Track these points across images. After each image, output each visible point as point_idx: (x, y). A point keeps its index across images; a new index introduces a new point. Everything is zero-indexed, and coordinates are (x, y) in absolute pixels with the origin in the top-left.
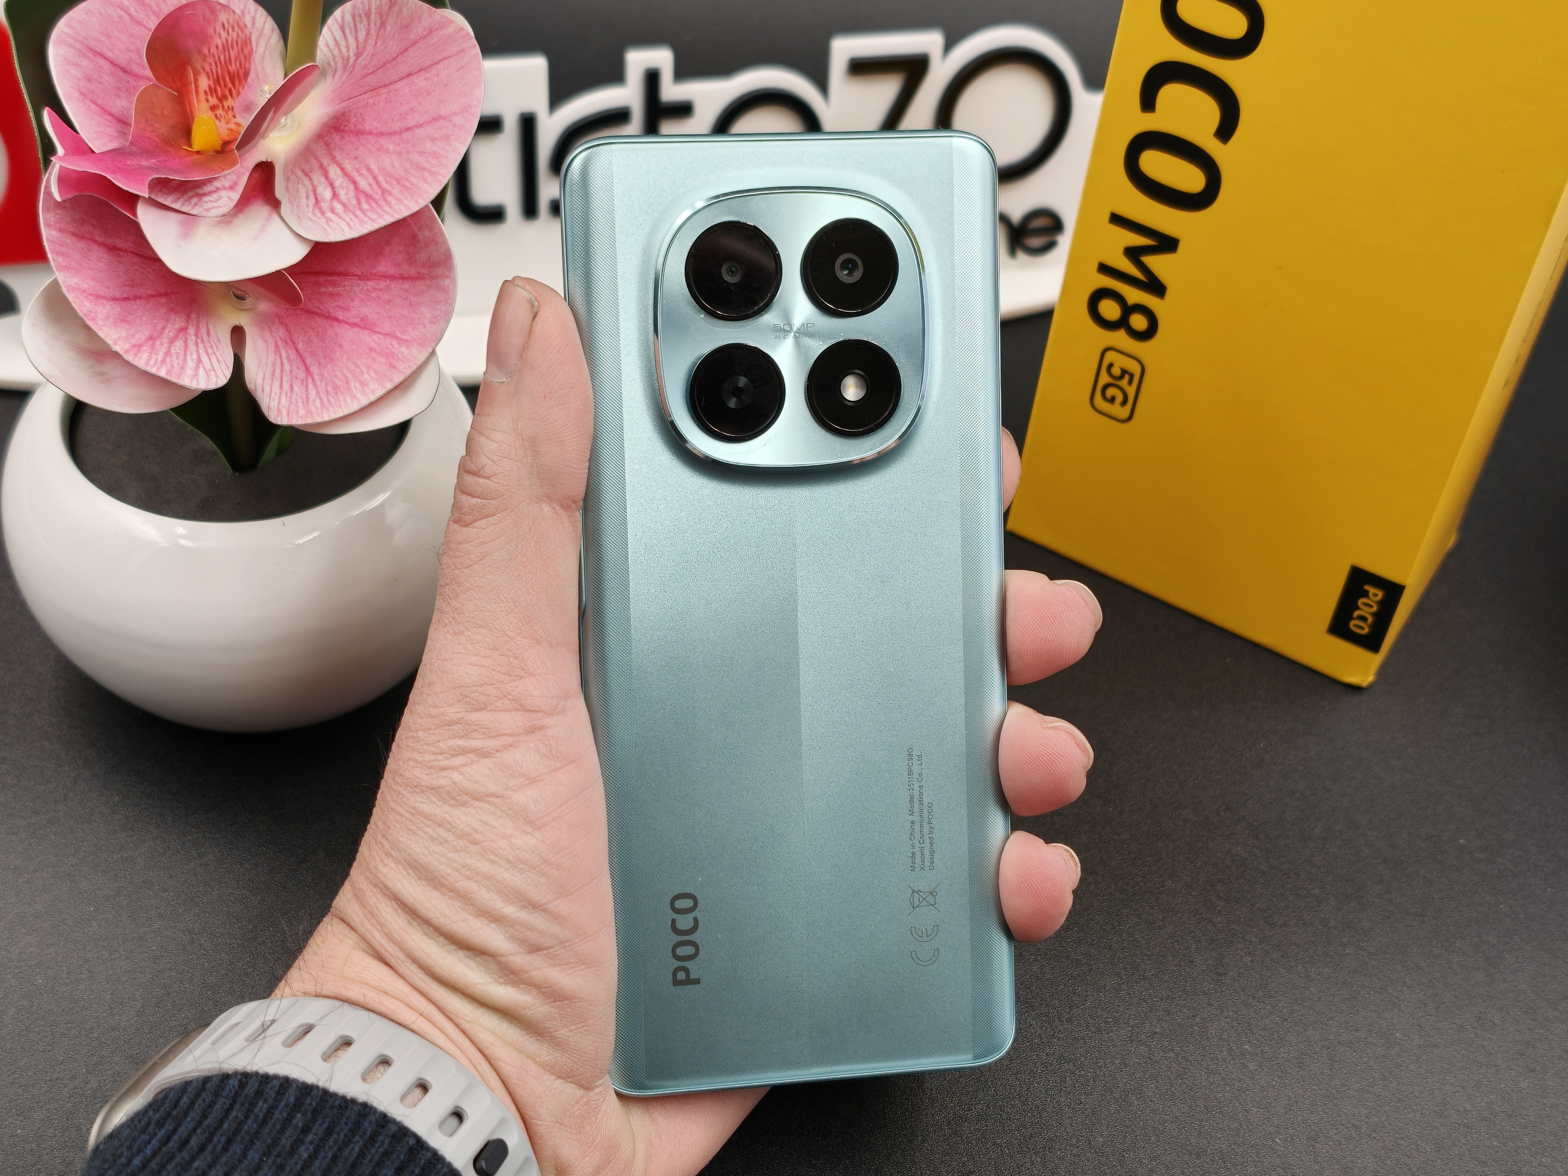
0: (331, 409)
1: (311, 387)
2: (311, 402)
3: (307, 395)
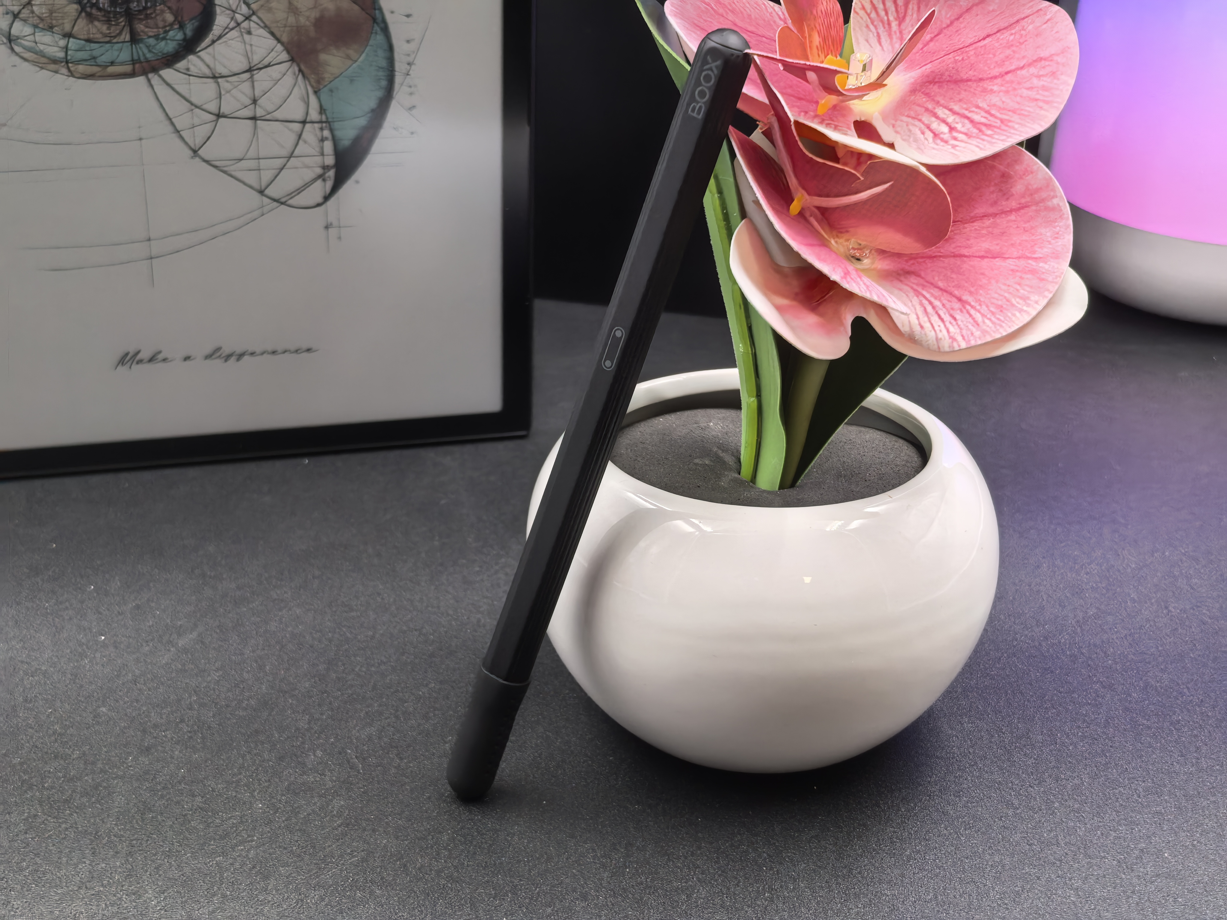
0: (1004, 325)
1: (972, 312)
2: (981, 324)
3: (973, 319)
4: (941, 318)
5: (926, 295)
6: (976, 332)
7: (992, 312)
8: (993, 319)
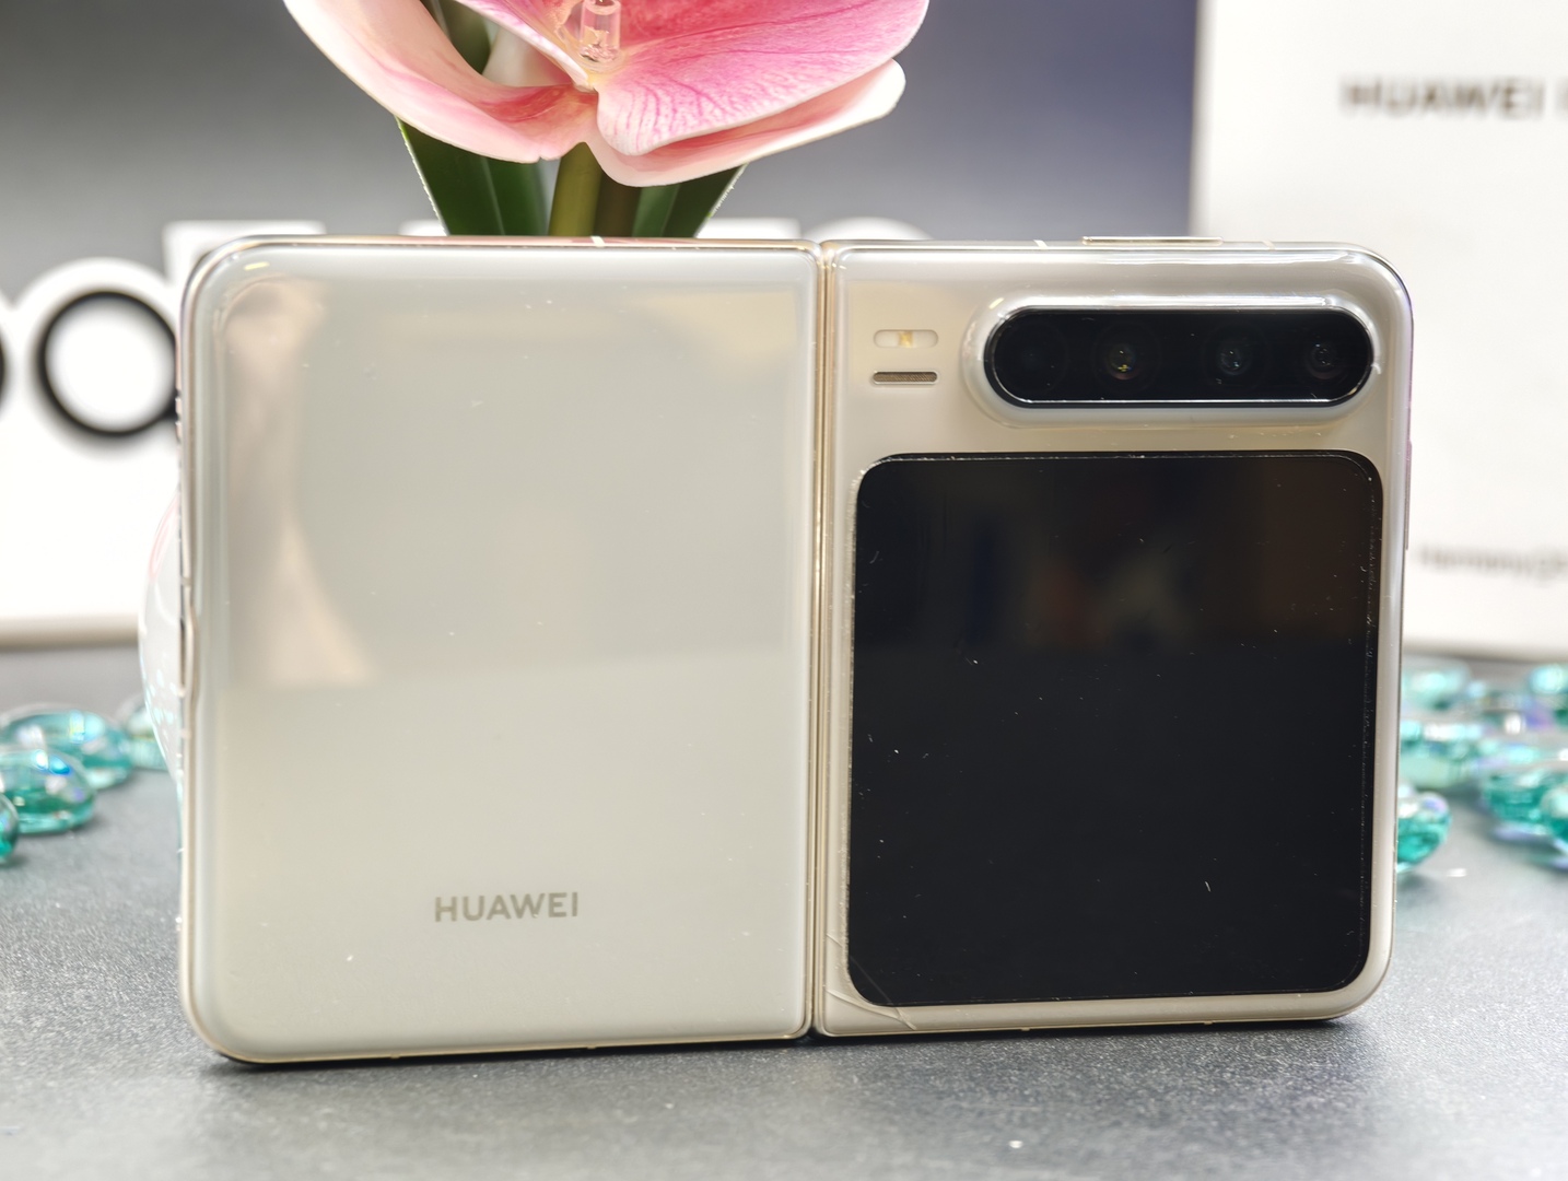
4: (658, 113)
5: (660, 93)
6: (692, 121)
7: (732, 103)
8: (728, 108)
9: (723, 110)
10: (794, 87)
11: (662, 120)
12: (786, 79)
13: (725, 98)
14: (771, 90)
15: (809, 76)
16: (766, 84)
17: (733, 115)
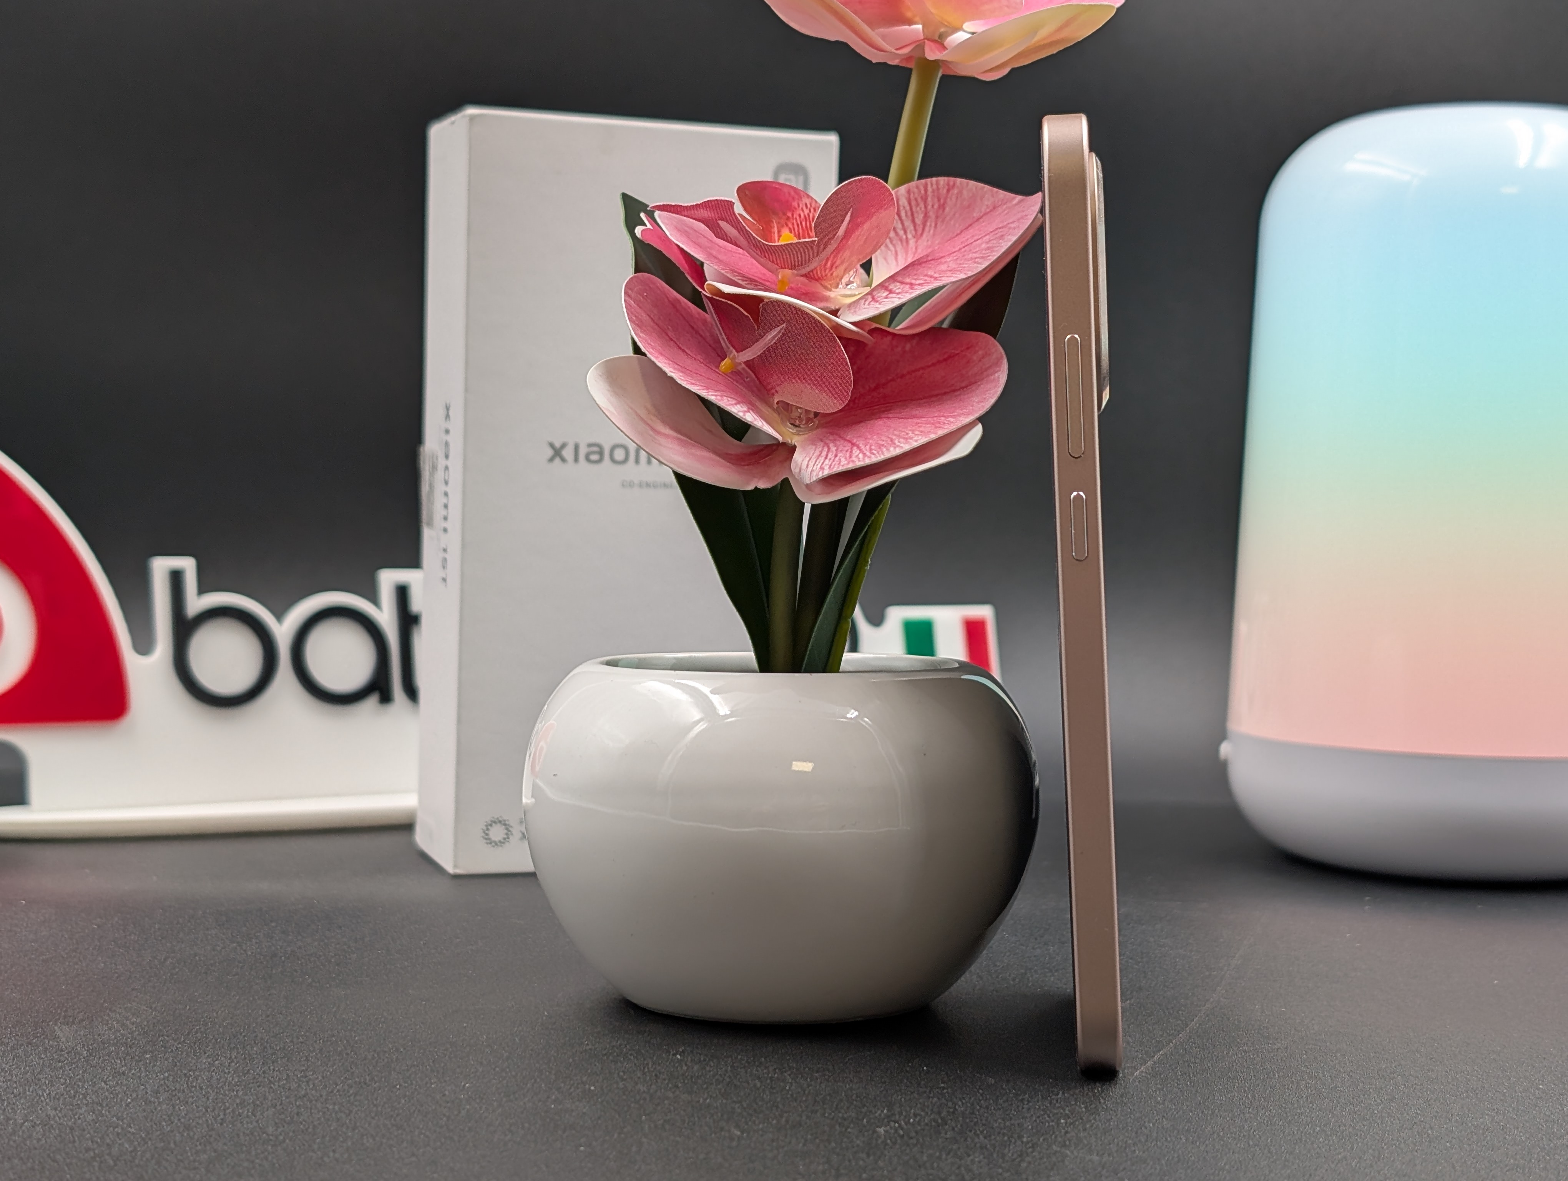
4: (826, 458)
5: (831, 445)
6: (844, 462)
7: (871, 449)
8: (868, 453)
9: (865, 455)
10: (911, 438)
11: (827, 462)
12: (907, 434)
13: (868, 447)
14: (896, 442)
15: (922, 432)
16: (894, 437)
17: (869, 457)
